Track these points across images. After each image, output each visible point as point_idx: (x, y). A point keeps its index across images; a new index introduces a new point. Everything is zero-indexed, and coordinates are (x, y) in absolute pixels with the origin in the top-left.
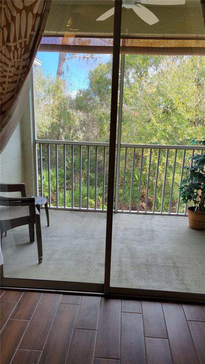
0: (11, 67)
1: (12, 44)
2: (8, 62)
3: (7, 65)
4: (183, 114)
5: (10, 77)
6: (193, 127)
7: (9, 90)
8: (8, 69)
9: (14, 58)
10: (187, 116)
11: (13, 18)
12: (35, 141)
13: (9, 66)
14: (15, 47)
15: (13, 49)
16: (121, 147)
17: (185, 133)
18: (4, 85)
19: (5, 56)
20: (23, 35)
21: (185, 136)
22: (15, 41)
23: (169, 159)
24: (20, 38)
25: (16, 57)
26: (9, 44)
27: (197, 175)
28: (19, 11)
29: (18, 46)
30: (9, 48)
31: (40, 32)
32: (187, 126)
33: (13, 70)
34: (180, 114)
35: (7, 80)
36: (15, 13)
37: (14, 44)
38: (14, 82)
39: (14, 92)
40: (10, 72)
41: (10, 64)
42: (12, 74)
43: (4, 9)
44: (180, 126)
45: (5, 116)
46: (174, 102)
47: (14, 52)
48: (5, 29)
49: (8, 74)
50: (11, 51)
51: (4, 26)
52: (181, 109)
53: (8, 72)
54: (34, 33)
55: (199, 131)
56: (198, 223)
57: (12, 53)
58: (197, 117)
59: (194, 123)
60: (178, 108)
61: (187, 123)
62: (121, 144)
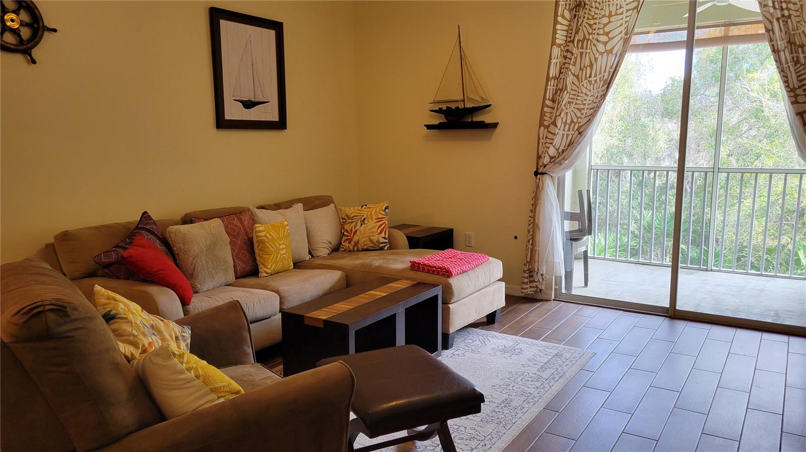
1: (593, 79)
2: (588, 93)
5: (589, 104)
7: (587, 115)
8: (588, 98)
9: (593, 90)
11: (596, 59)
12: (590, 166)
14: (596, 81)
15: (593, 82)
16: (719, 172)
18: (583, 110)
19: (586, 88)
20: (603, 71)
22: (596, 76)
24: (600, 73)
25: (595, 88)
26: (591, 79)
28: (602, 54)
29: (598, 80)
30: (590, 82)
31: (617, 68)
33: (592, 98)
35: (586, 107)
36: (597, 55)
37: (595, 79)
38: (593, 108)
39: (591, 116)
41: (590, 94)
42: (590, 102)
43: (589, 53)
45: (581, 136)
47: (594, 85)
48: (588, 68)
49: (587, 102)
50: (592, 84)
51: (587, 66)
54: (612, 70)
62: (719, 168)
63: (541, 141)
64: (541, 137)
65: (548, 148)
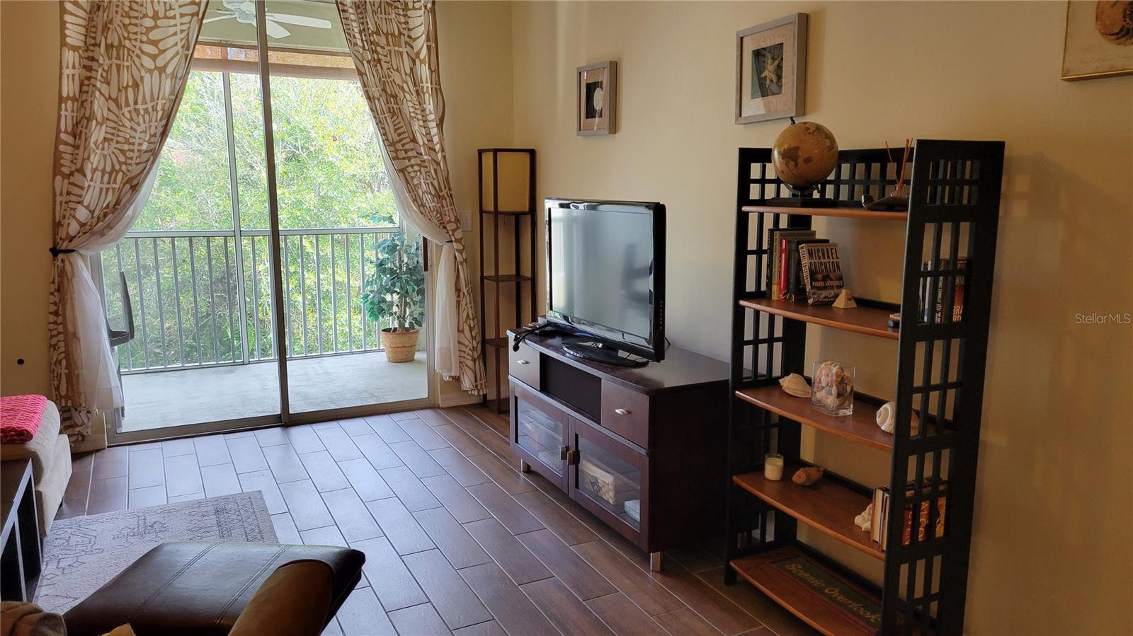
0: (141, 132)
1: (140, 107)
2: (136, 127)
3: (136, 131)
4: (338, 164)
5: (139, 144)
6: (369, 195)
7: (140, 161)
8: (137, 135)
9: (145, 123)
10: (351, 169)
11: (142, 78)
13: (138, 132)
14: (146, 110)
15: (142, 112)
17: (352, 209)
19: (132, 119)
20: (155, 97)
21: (353, 216)
22: (145, 103)
23: (322, 276)
24: (152, 99)
25: (147, 122)
26: (137, 107)
27: (387, 272)
28: (150, 71)
29: (150, 110)
30: (136, 111)
31: (180, 96)
32: (354, 192)
33: (143, 135)
34: (331, 164)
35: (135, 148)
36: (143, 72)
37: (144, 107)
38: (149, 150)
39: (148, 163)
40: (140, 138)
41: (139, 129)
42: (142, 141)
44: (335, 193)
46: (313, 135)
47: (143, 116)
48: (130, 89)
49: (136, 141)
50: (139, 114)
51: (128, 86)
52: (332, 153)
53: (137, 138)
54: (173, 98)
55: (383, 204)
56: (400, 350)
57: (140, 117)
58: (374, 171)
59: (370, 186)
60: (326, 151)
61: (352, 185)
63: (59, 198)
64: (58, 194)
65: (74, 209)
